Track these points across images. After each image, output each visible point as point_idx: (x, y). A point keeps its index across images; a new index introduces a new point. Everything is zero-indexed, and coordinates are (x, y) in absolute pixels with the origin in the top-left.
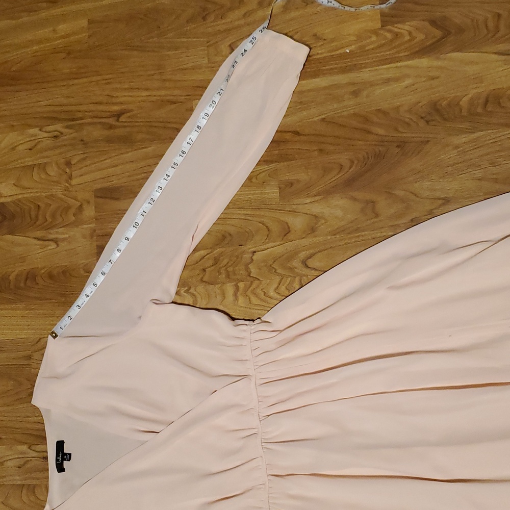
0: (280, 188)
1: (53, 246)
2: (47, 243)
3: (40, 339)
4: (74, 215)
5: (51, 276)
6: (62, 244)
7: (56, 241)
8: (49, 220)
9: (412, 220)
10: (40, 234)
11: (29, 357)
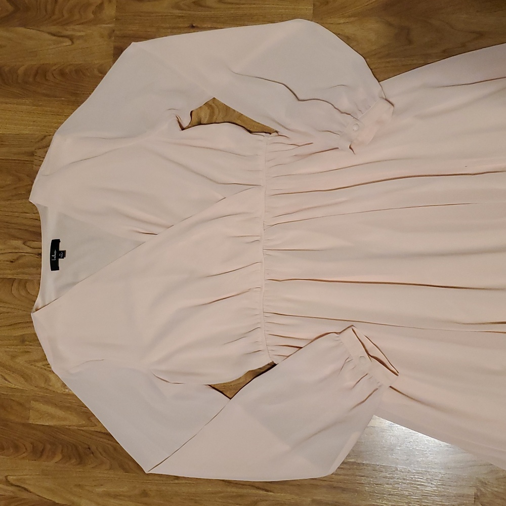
0: (314, 5)
1: (68, 43)
2: (61, 39)
3: (45, 136)
4: (94, 13)
5: (62, 73)
6: (77, 42)
7: (71, 38)
8: (66, 15)
9: (444, 51)
10: (54, 29)
11: (32, 154)
